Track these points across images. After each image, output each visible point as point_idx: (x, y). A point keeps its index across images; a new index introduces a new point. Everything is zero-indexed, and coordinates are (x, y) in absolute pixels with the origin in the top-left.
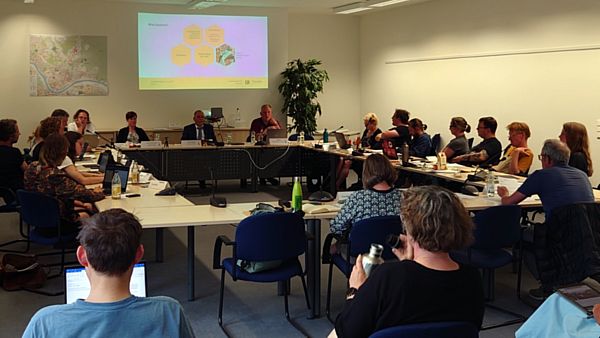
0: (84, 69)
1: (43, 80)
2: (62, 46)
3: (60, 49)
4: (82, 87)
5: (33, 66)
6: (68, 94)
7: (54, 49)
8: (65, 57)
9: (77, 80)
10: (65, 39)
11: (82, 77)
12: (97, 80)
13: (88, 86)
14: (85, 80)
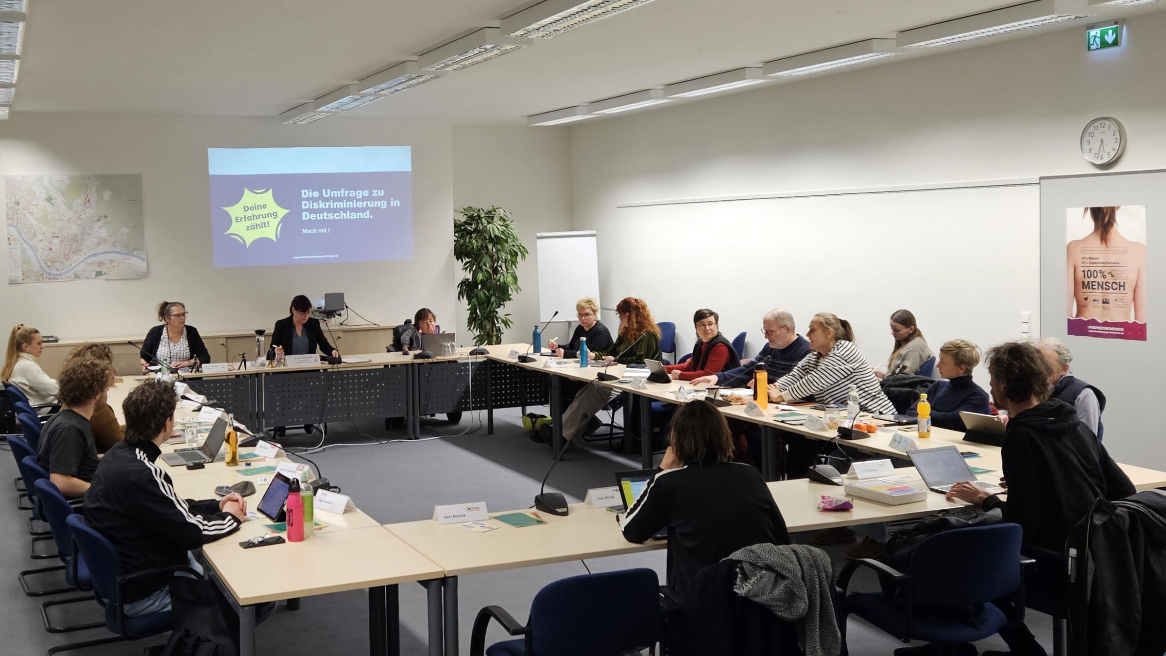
0: (103, 233)
1: (30, 253)
2: (63, 193)
3: (59, 199)
4: (101, 264)
5: (13, 231)
6: (77, 277)
7: (49, 199)
8: (68, 214)
9: (93, 252)
10: (68, 182)
11: (101, 247)
12: (126, 252)
13: (111, 261)
14: (107, 251)
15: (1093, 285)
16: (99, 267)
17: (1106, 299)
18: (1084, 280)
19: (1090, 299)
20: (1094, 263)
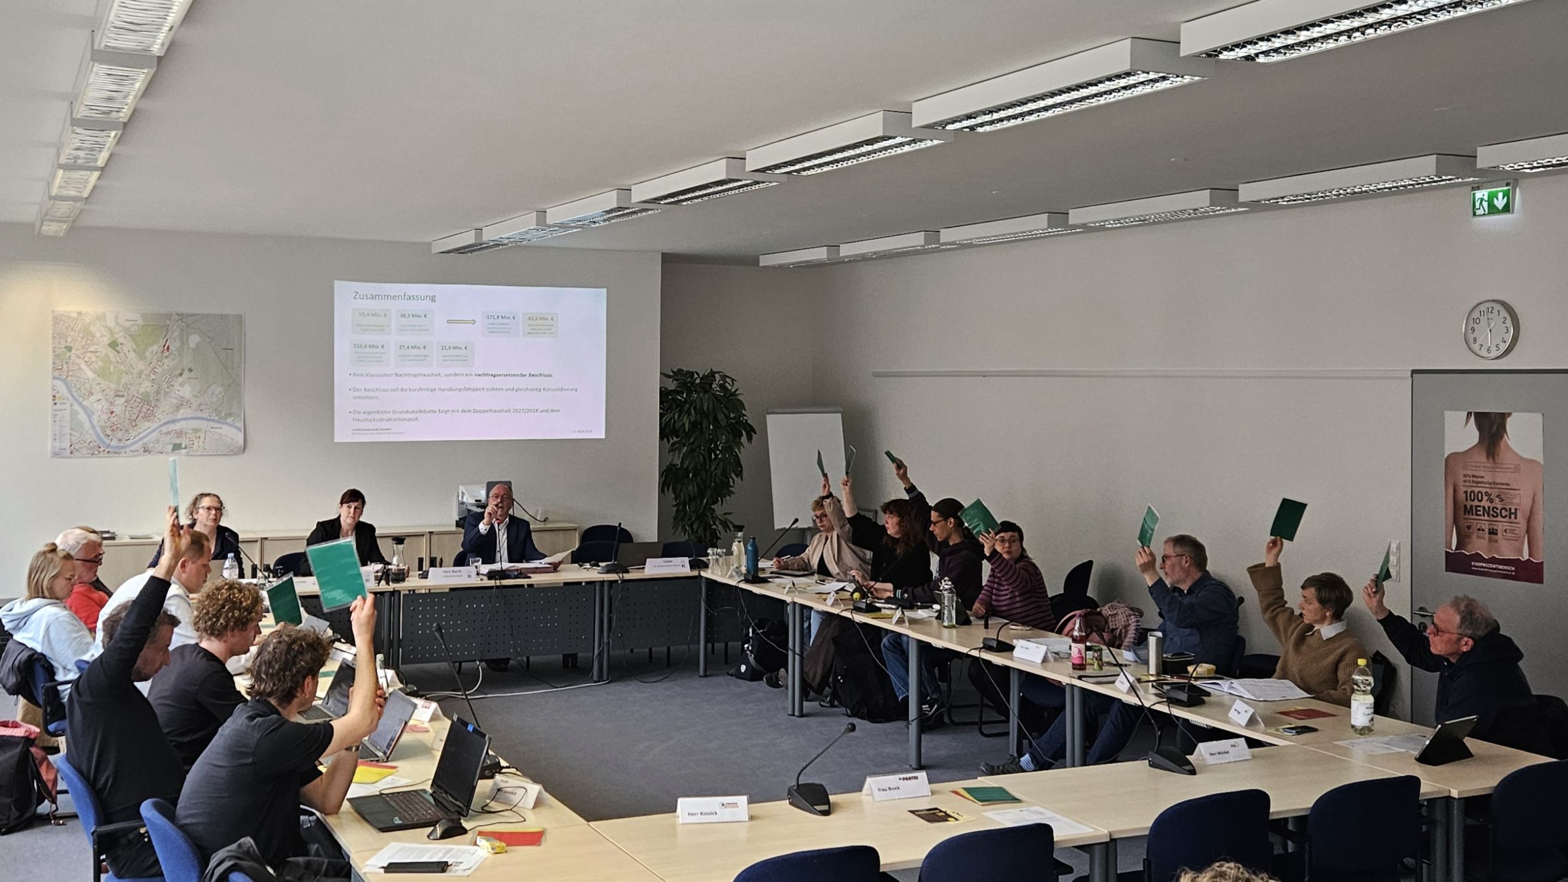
0: (186, 392)
1: (82, 416)
2: (133, 338)
3: (127, 345)
4: (180, 434)
5: (59, 383)
6: (146, 451)
7: (113, 345)
8: (141, 365)
9: (170, 417)
10: (141, 322)
11: (181, 411)
12: (216, 418)
13: (195, 430)
14: (189, 416)
15: (1477, 510)
16: (178, 437)
17: (1493, 529)
18: (1465, 503)
19: (1474, 528)
20: (1478, 483)
